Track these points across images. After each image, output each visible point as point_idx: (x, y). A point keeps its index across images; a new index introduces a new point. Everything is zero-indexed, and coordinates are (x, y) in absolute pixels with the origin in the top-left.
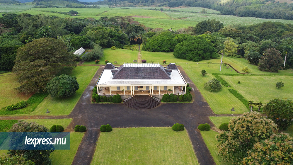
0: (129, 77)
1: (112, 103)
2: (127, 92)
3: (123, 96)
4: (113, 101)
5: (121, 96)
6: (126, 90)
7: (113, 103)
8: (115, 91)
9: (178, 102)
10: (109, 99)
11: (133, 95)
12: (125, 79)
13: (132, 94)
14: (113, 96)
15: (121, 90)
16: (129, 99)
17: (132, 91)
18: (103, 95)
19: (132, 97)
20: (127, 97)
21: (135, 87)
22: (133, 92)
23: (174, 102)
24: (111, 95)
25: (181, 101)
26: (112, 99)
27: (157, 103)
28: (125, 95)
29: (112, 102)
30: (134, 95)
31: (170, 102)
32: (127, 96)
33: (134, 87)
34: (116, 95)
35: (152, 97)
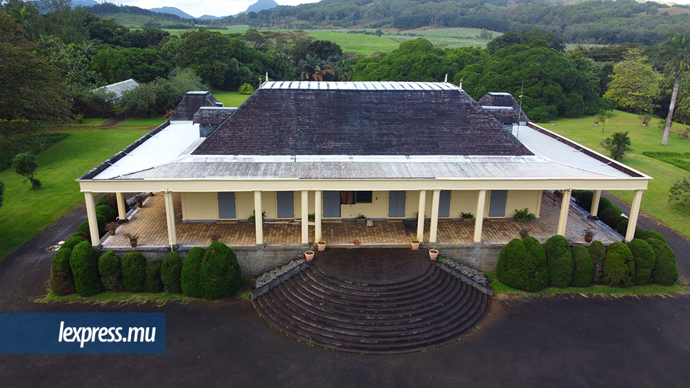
0: (291, 142)
1: (177, 297)
2: (278, 228)
3: (254, 250)
4: (183, 285)
5: (237, 249)
6: (272, 215)
7: (185, 299)
8: (208, 225)
9: (600, 291)
10: (158, 274)
11: (316, 249)
12: (268, 154)
13: (305, 239)
14: (187, 251)
15: (242, 215)
16: (286, 269)
17: (305, 224)
18: (126, 245)
19: (309, 257)
20: (278, 261)
21: (327, 195)
22: (312, 229)
23: (573, 290)
24: (176, 247)
25: (622, 284)
26: (178, 272)
27: (475, 301)
28: (265, 245)
29: (180, 291)
30: (321, 247)
31: (553, 292)
32: (275, 250)
33: (318, 199)
34: (206, 244)
35: (433, 255)
